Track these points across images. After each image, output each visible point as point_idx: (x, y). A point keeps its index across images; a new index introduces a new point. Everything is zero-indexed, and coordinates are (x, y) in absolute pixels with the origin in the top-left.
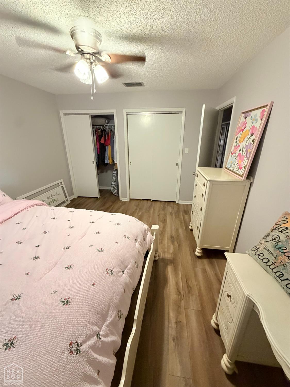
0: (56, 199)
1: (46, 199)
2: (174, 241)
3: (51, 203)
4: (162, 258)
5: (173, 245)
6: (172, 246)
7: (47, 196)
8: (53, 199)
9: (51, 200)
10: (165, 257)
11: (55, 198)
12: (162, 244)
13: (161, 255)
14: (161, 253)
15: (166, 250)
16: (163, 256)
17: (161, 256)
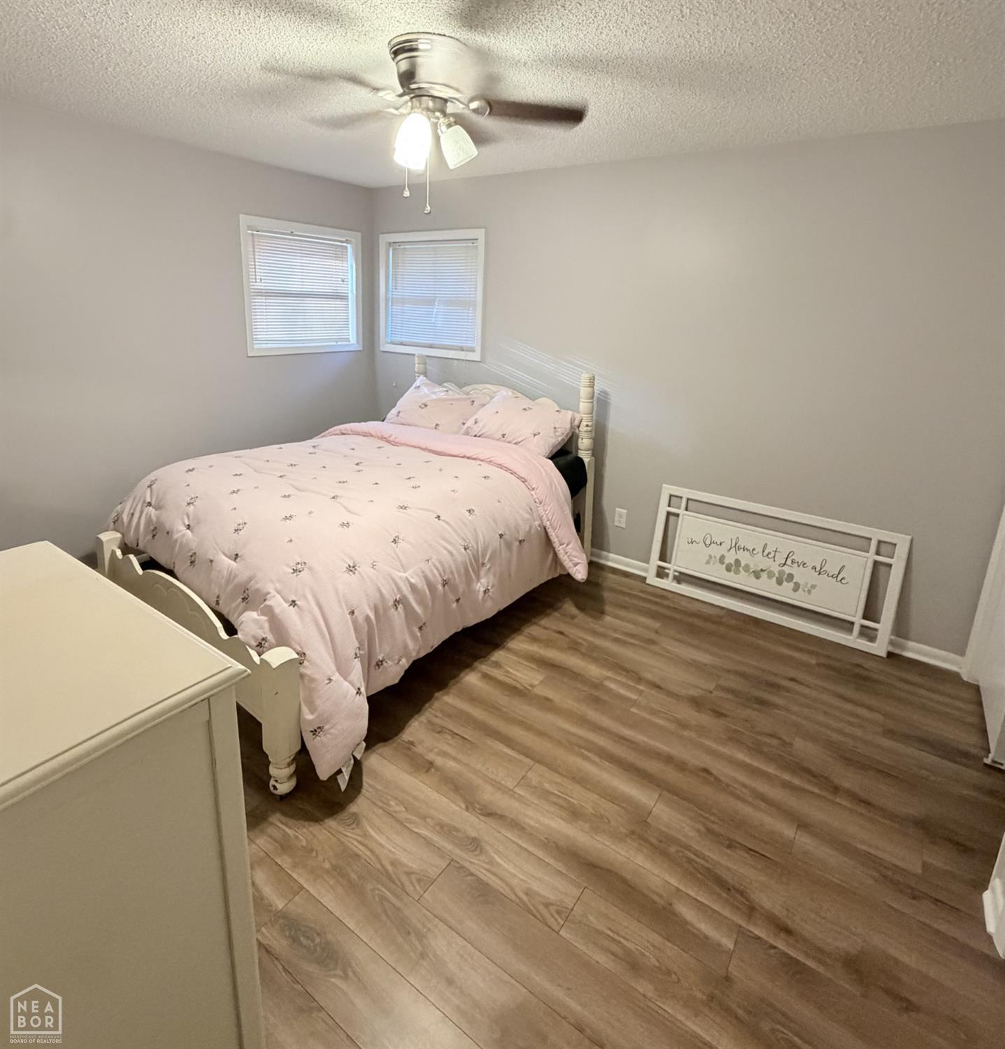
0: (801, 583)
1: (754, 550)
2: (295, 940)
3: (764, 575)
4: (270, 819)
5: (282, 915)
6: (280, 904)
7: (766, 544)
8: (787, 570)
9: (776, 569)
10: (262, 831)
11: (800, 575)
12: (327, 865)
13: (280, 825)
14: (290, 828)
15: (285, 861)
16: (270, 830)
17: (282, 823)
